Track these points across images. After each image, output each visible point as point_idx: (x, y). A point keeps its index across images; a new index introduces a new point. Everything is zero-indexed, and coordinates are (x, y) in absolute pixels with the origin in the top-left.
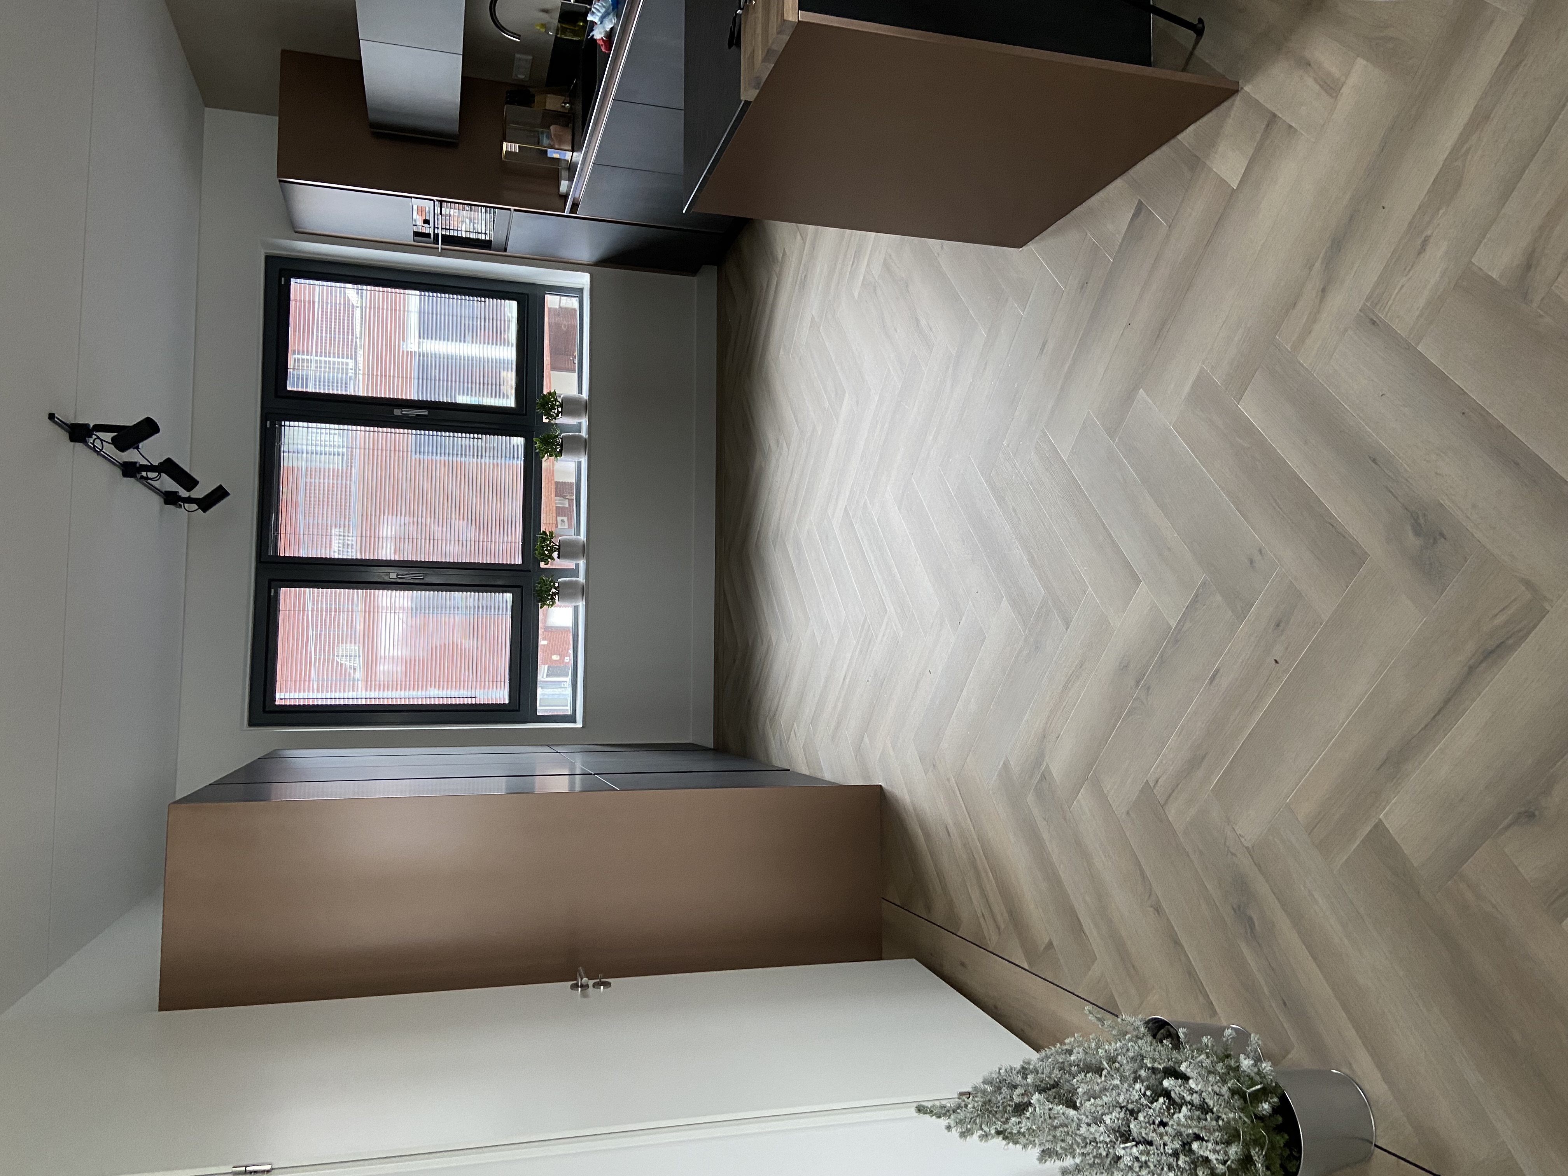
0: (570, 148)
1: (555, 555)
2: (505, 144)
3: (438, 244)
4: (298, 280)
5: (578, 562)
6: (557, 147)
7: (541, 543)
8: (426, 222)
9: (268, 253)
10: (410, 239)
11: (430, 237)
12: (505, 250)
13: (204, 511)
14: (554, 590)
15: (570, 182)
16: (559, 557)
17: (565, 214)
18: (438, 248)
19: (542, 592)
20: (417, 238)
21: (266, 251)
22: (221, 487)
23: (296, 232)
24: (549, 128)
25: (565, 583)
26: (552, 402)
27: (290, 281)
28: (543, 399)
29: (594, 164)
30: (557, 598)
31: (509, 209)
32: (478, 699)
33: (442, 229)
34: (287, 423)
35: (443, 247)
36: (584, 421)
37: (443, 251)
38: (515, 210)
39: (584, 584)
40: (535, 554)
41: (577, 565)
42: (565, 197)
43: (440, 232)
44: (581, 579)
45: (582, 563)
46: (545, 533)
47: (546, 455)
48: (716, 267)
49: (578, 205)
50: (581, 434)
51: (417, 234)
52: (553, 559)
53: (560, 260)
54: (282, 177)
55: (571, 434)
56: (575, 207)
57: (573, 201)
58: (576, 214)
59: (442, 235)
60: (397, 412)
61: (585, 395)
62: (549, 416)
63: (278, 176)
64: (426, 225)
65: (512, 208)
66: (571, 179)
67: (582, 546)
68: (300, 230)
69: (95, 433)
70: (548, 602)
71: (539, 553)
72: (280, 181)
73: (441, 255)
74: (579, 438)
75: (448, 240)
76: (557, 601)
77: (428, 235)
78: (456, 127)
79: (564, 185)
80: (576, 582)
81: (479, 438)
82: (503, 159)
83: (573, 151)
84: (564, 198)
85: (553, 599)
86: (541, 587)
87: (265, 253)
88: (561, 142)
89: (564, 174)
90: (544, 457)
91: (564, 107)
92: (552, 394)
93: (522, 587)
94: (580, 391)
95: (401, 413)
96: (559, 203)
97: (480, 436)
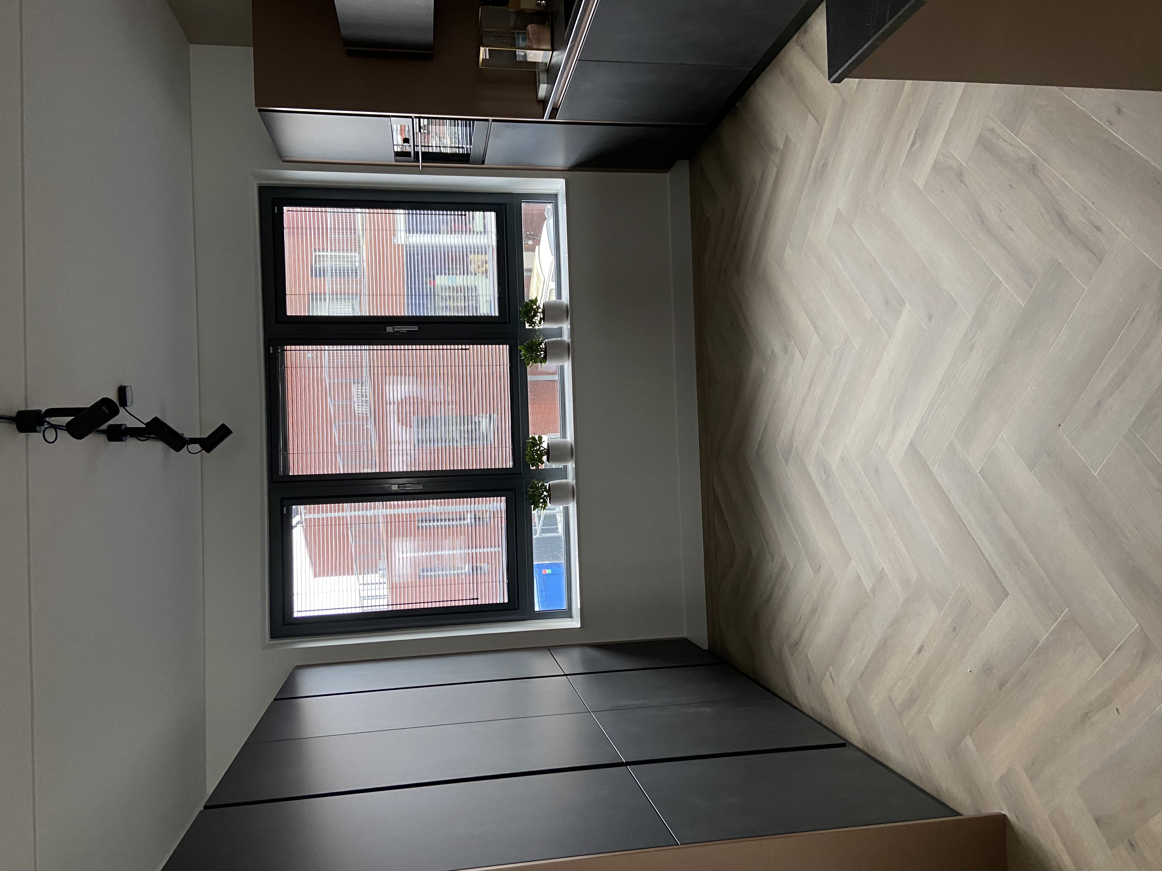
0: (549, 47)
1: (545, 458)
2: (482, 49)
3: (419, 162)
4: (290, 208)
5: (566, 464)
6: (535, 47)
7: (531, 448)
8: (406, 140)
9: (261, 184)
10: (391, 159)
11: (410, 156)
12: (483, 163)
13: (208, 451)
14: (545, 493)
15: (550, 86)
16: (548, 460)
17: (544, 120)
18: (419, 166)
19: (535, 496)
20: (397, 158)
21: (257, 182)
22: (223, 426)
23: (284, 161)
24: (525, 28)
25: (555, 486)
26: (534, 310)
27: (283, 210)
28: (526, 308)
29: (579, 60)
30: (548, 501)
31: (487, 120)
32: (479, 601)
33: (422, 146)
34: (288, 347)
35: (424, 164)
36: (566, 327)
37: (423, 168)
38: (494, 121)
39: (575, 487)
40: (526, 458)
41: (566, 467)
42: (544, 102)
43: (419, 149)
44: (571, 480)
45: (571, 466)
46: (534, 438)
47: (531, 362)
48: (688, 161)
49: (557, 110)
50: (563, 339)
51: (397, 154)
52: (542, 463)
53: (535, 167)
54: (261, 106)
55: (553, 339)
56: (555, 110)
57: (553, 106)
58: (555, 119)
59: (422, 153)
60: (389, 329)
61: (565, 299)
62: (531, 323)
63: (256, 106)
64: (406, 144)
65: (490, 118)
66: (551, 81)
67: (571, 448)
68: (290, 159)
69: (47, 419)
70: (541, 505)
71: (530, 459)
72: (259, 110)
73: (422, 173)
74: (562, 343)
75: (429, 157)
76: (549, 504)
77: (408, 154)
78: (429, 37)
79: (543, 90)
80: (567, 484)
81: (467, 349)
82: (480, 67)
83: (553, 50)
84: (542, 103)
85: (545, 502)
86: (533, 491)
87: (258, 184)
88: (539, 41)
89: (543, 77)
90: (529, 364)
91: (539, 4)
92: (534, 302)
93: (515, 489)
94: (559, 295)
95: (393, 330)
96: (538, 108)
97: (468, 347)
